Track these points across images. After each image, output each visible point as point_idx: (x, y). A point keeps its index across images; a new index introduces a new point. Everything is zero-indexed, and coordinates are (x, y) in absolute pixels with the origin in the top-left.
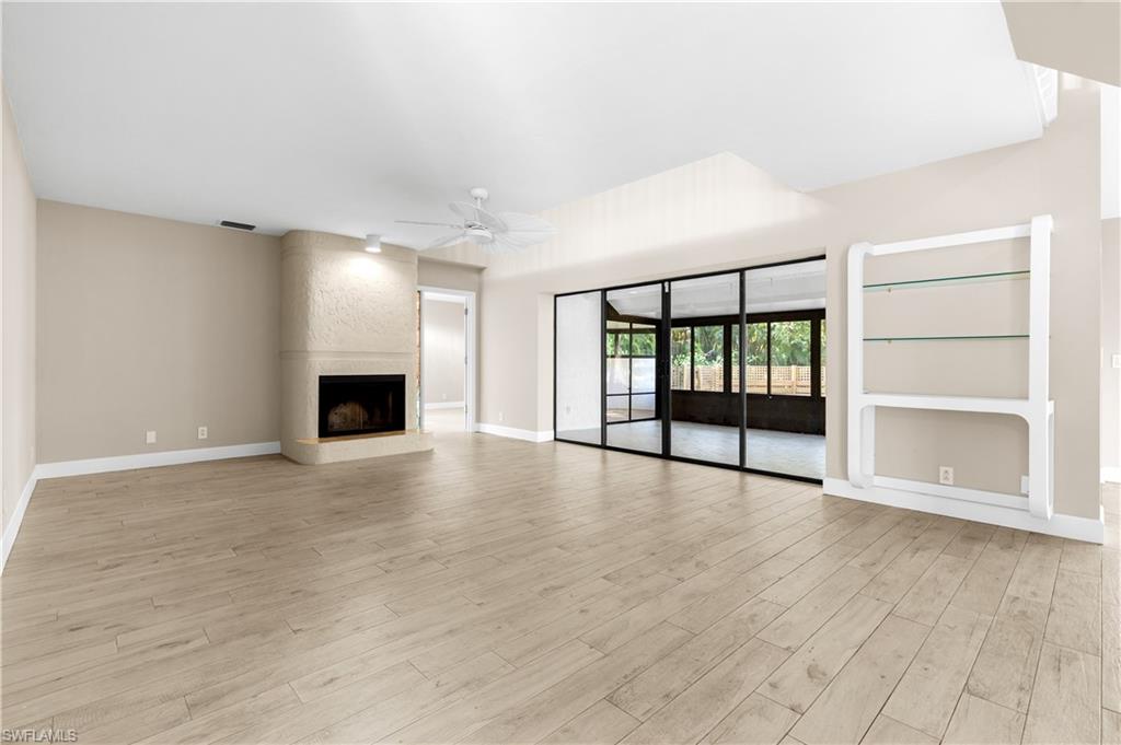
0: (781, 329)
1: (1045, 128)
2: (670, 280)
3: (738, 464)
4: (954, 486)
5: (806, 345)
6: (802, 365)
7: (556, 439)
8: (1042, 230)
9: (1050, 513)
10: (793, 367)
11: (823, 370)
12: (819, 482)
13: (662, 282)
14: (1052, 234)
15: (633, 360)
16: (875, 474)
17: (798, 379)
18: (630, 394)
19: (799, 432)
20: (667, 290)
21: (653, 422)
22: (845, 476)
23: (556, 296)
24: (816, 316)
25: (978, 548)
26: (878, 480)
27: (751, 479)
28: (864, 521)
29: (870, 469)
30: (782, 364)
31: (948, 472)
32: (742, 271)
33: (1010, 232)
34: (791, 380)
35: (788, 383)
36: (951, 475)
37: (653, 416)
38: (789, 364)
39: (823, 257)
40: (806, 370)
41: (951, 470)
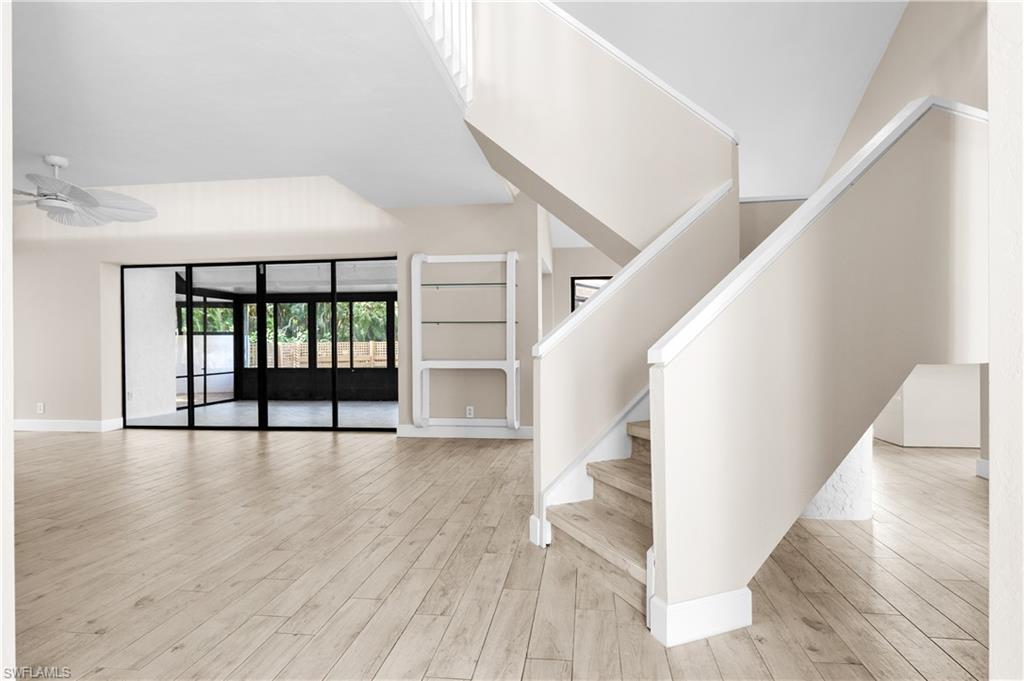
0: (361, 308)
1: (514, 198)
2: (265, 263)
3: (331, 425)
4: (475, 418)
5: (382, 321)
6: (380, 341)
7: (125, 427)
8: (512, 258)
9: (517, 425)
10: (371, 342)
11: (397, 344)
12: (394, 430)
13: (257, 264)
14: (517, 262)
15: (208, 337)
16: (431, 417)
17: (375, 354)
18: (205, 375)
19: (377, 400)
20: (262, 272)
21: (232, 404)
22: (412, 422)
23: (123, 267)
24: (390, 297)
25: (482, 450)
26: (432, 421)
27: (342, 436)
28: (423, 448)
29: (427, 414)
30: (361, 340)
31: (470, 409)
32: (333, 262)
33: (499, 258)
34: (369, 354)
35: (366, 357)
36: (472, 412)
37: (232, 397)
38: (367, 340)
39: (395, 258)
40: (383, 345)
41: (472, 408)
